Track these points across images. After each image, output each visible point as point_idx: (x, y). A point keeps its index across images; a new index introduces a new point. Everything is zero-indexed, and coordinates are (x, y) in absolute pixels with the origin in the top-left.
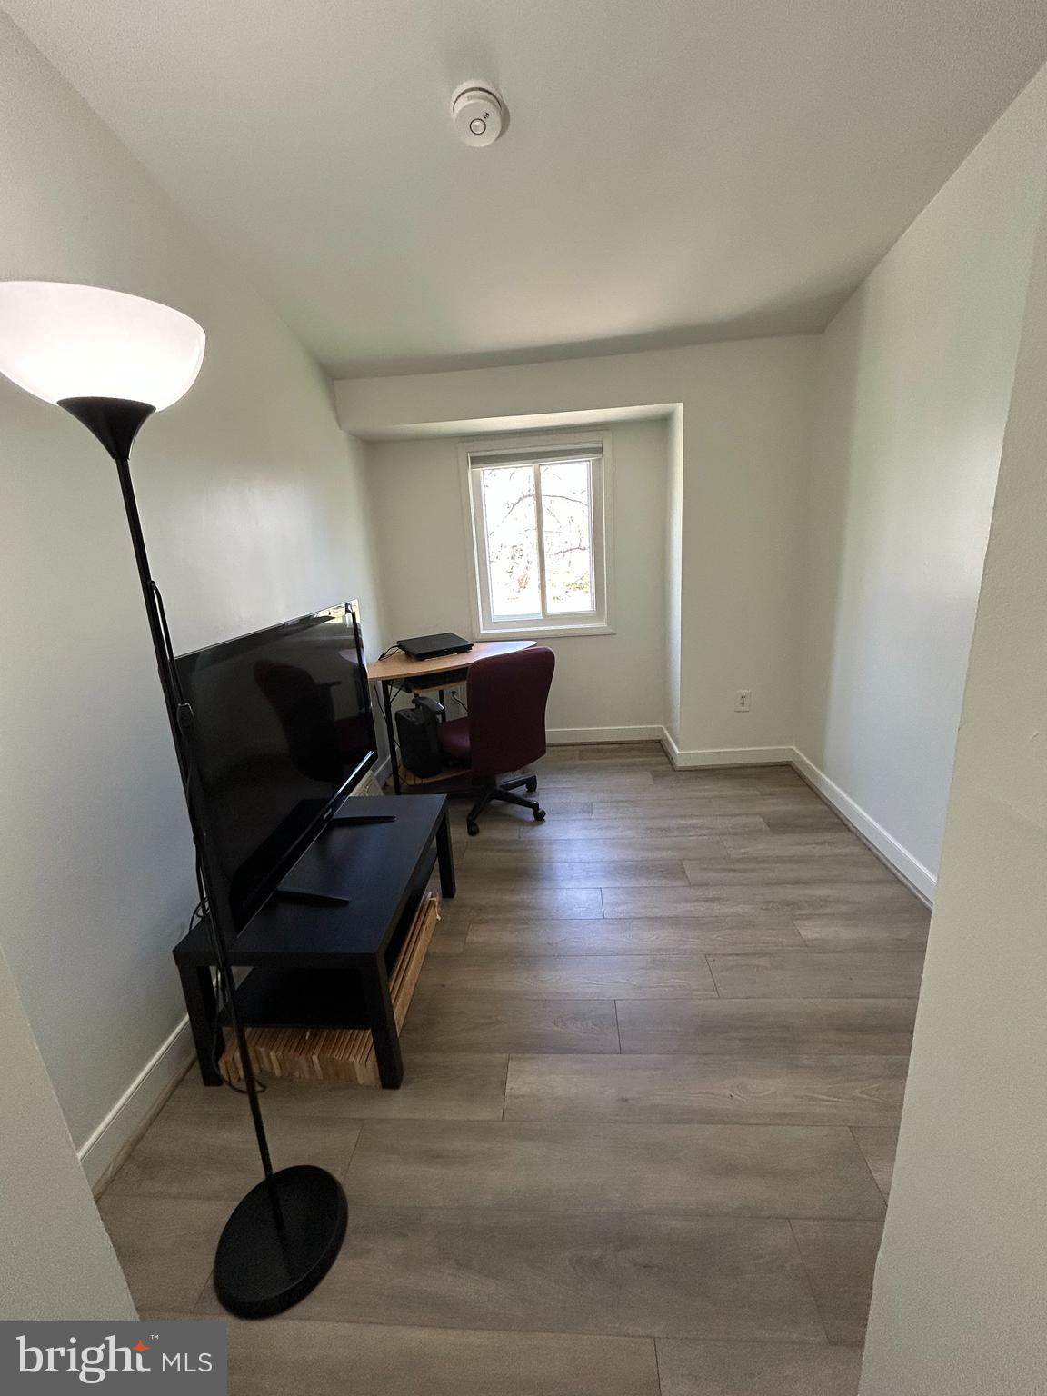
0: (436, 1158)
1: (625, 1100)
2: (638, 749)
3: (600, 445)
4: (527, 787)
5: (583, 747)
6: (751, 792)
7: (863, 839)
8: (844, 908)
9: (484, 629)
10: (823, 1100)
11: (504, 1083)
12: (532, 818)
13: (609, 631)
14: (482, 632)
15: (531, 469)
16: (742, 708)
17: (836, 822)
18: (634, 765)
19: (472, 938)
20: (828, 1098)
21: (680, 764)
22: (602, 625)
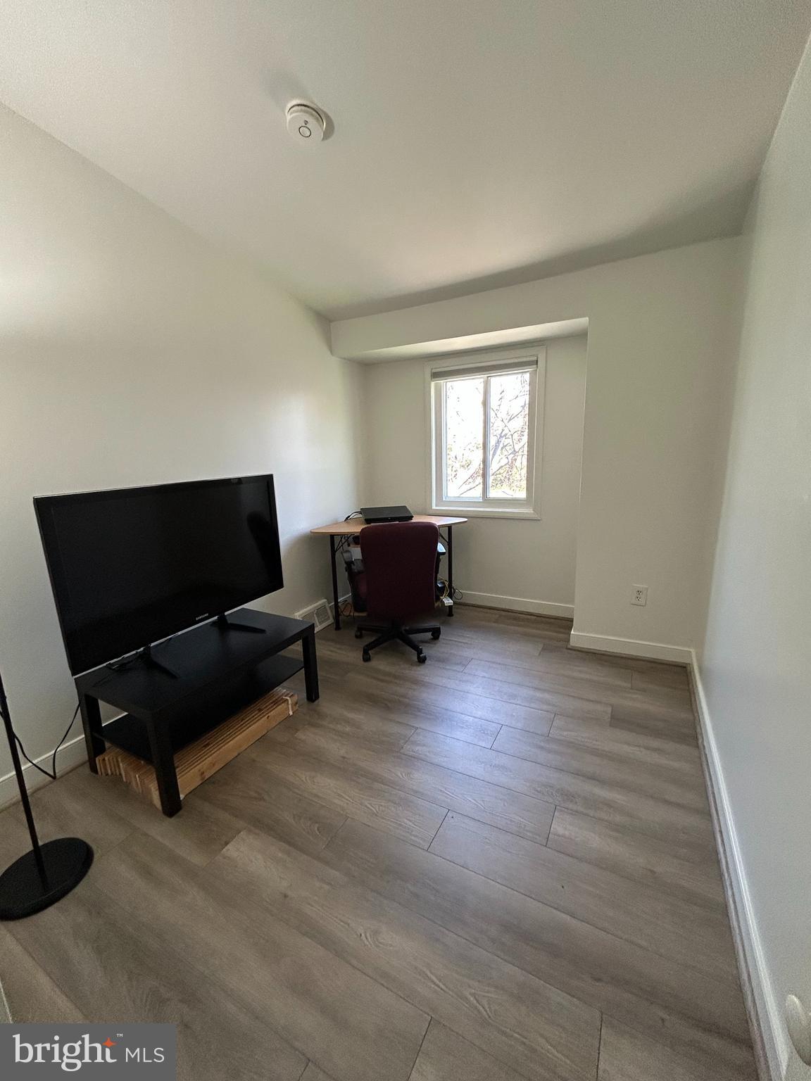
0: (147, 872)
1: (286, 896)
2: (549, 623)
3: (535, 358)
4: (432, 635)
5: (504, 613)
6: (619, 683)
7: (704, 759)
8: (618, 818)
9: (436, 506)
10: (433, 981)
11: (227, 844)
12: (415, 658)
13: (536, 516)
14: (434, 507)
15: (482, 380)
16: (637, 602)
17: (691, 735)
18: (534, 636)
19: (300, 735)
20: (437, 982)
21: (574, 642)
22: (527, 511)
